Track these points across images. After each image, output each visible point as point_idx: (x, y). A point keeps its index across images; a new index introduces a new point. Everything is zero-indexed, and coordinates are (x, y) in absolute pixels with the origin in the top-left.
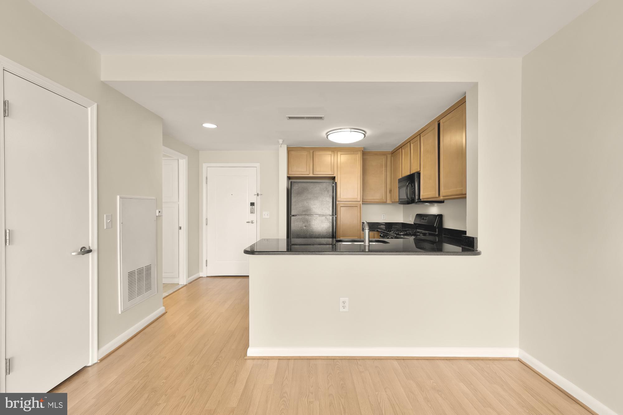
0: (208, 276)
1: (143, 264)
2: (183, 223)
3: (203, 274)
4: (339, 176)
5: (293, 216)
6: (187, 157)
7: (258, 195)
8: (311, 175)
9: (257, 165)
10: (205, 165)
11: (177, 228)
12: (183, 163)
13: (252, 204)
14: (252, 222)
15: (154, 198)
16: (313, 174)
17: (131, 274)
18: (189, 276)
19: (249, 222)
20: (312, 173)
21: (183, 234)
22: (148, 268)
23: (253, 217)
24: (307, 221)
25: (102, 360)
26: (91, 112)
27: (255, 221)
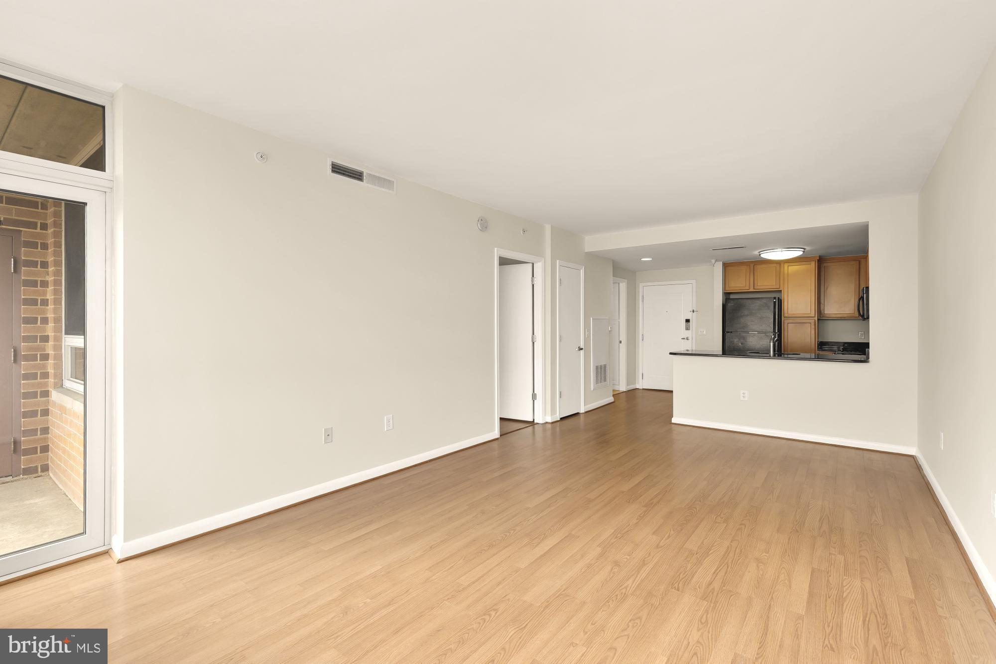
0: (644, 388)
1: (603, 363)
2: (623, 338)
3: (640, 386)
4: (786, 290)
5: (728, 332)
6: (626, 281)
7: (693, 311)
8: (752, 290)
9: (694, 282)
10: (641, 285)
11: (618, 342)
12: (623, 286)
13: (688, 321)
14: (687, 339)
15: (607, 318)
16: (754, 289)
17: (597, 367)
18: (628, 385)
19: (684, 339)
20: (752, 288)
21: (623, 348)
22: (605, 366)
23: (688, 334)
24: (744, 338)
25: (586, 412)
26: (582, 272)
27: (690, 338)
